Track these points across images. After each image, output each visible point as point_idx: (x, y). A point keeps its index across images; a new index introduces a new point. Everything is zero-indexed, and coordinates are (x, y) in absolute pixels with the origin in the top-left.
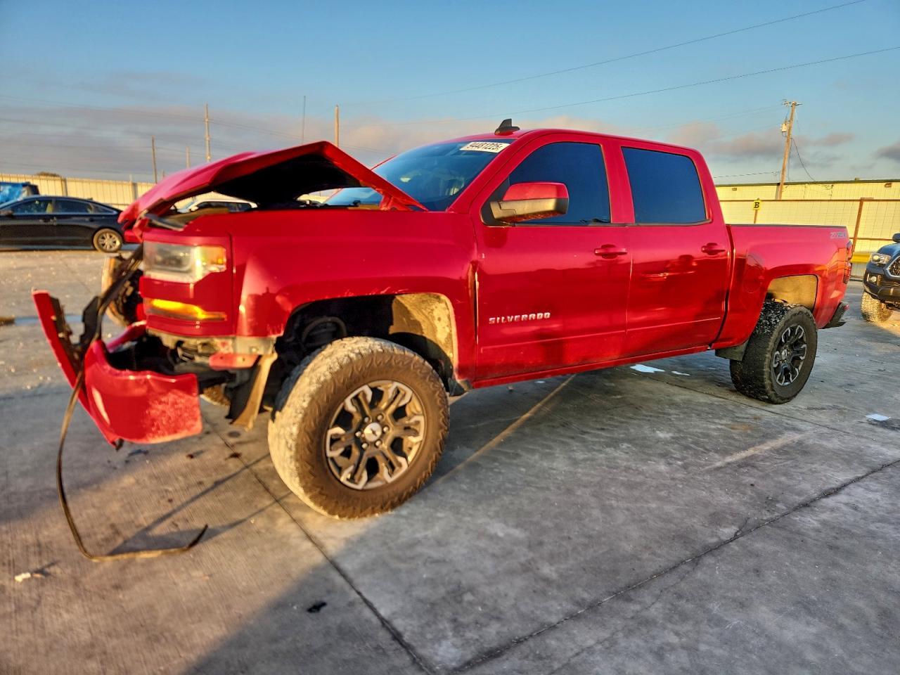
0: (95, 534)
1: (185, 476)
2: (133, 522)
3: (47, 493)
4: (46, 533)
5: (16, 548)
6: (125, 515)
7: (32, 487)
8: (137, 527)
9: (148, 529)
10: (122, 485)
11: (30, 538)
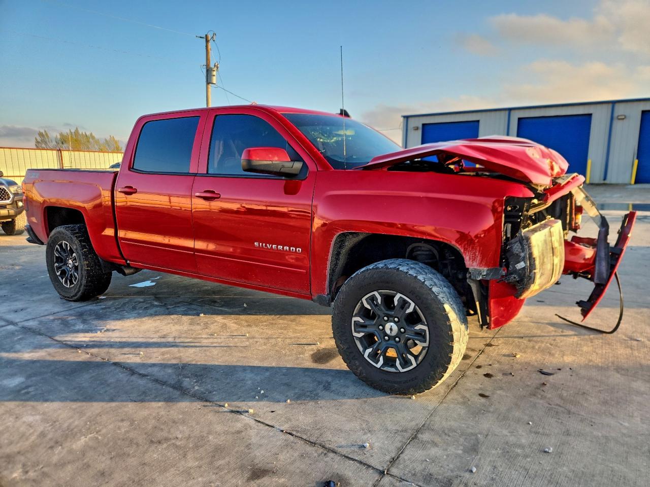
0: (602, 343)
1: (533, 347)
2: (581, 340)
3: (623, 372)
4: (627, 352)
5: (644, 352)
6: (583, 343)
7: (633, 381)
8: (580, 338)
9: (575, 335)
10: (574, 358)
11: (636, 353)
